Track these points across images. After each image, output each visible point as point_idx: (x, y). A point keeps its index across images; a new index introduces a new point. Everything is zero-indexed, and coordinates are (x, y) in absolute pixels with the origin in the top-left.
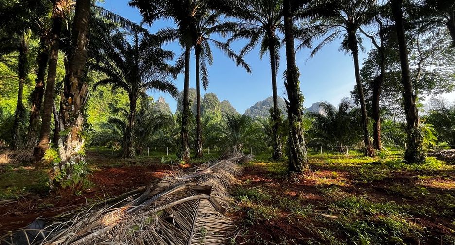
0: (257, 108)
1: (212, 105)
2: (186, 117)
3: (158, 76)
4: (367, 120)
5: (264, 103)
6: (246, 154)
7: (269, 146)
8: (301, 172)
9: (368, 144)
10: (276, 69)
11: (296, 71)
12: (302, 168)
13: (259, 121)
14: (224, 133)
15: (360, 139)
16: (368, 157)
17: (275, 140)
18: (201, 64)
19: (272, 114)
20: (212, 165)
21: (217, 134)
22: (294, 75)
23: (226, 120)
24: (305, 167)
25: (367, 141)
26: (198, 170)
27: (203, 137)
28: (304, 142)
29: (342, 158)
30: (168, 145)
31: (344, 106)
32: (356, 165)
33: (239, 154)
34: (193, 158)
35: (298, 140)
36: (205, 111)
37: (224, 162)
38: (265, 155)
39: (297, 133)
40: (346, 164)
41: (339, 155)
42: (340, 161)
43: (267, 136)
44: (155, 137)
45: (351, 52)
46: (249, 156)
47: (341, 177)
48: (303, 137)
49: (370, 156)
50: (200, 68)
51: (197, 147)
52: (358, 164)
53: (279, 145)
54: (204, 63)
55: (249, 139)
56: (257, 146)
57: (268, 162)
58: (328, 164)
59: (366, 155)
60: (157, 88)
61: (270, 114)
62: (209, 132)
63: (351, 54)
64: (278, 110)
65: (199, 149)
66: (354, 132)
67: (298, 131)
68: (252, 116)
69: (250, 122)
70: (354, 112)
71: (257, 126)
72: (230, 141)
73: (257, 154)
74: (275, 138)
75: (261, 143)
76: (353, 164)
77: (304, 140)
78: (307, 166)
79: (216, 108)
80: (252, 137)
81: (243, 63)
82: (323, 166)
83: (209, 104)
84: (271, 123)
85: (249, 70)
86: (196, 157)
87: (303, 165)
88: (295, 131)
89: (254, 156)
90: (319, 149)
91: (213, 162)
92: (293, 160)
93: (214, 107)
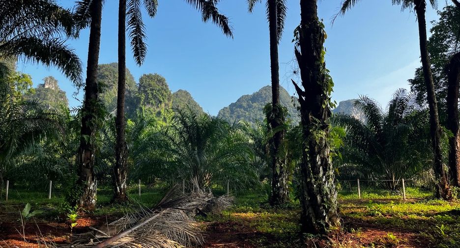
0: (241, 106)
1: (155, 97)
2: (90, 117)
3: (35, 31)
4: (440, 131)
5: (255, 98)
6: (217, 193)
7: (262, 178)
8: (326, 233)
9: (442, 176)
10: (279, 32)
11: (318, 27)
12: (327, 225)
13: (245, 129)
14: (174, 151)
15: (426, 167)
16: (441, 201)
17: (274, 167)
18: (131, 11)
19: (268, 116)
20: (136, 224)
21: (162, 155)
22: (315, 36)
23: (180, 126)
24: (333, 224)
25: (438, 171)
26: (98, 236)
27: (130, 161)
28: (331, 173)
29: (397, 202)
30: (53, 176)
31: (397, 105)
32: (424, 217)
33: (202, 194)
34: (106, 204)
35: (321, 169)
36: (141, 109)
37: (167, 215)
38: (253, 196)
39: (319, 153)
40: (405, 214)
41: (389, 197)
42: (395, 208)
43: (258, 158)
44: (23, 159)
45: (414, 6)
46: (222, 199)
47: (404, 243)
48: (330, 161)
49: (445, 199)
50: (128, 18)
51: (115, 182)
52: (428, 215)
53: (280, 176)
54: (138, 10)
55: (225, 166)
56: (239, 178)
57: (260, 212)
58: (373, 215)
59: (437, 196)
60: (32, 54)
61: (264, 117)
62: (144, 149)
63: (413, 9)
64: (280, 109)
65: (120, 185)
66: (415, 154)
67: (321, 150)
68: (232, 121)
69: (227, 132)
70: (416, 116)
71: (240, 140)
72: (186, 168)
73: (239, 195)
74: (274, 162)
75: (248, 173)
76: (419, 214)
77: (331, 167)
78: (338, 221)
79: (163, 105)
80: (231, 160)
81: (215, 15)
82: (365, 218)
83: (150, 96)
84: (266, 133)
85: (227, 30)
86: (112, 201)
87: (330, 219)
88: (315, 149)
89: (232, 198)
90: (355, 184)
91: (140, 216)
92: (310, 210)
93: (160, 102)
